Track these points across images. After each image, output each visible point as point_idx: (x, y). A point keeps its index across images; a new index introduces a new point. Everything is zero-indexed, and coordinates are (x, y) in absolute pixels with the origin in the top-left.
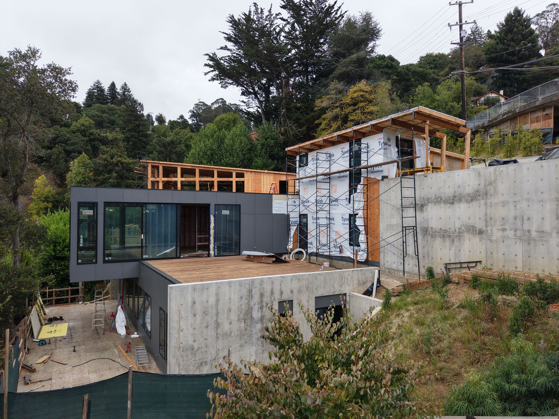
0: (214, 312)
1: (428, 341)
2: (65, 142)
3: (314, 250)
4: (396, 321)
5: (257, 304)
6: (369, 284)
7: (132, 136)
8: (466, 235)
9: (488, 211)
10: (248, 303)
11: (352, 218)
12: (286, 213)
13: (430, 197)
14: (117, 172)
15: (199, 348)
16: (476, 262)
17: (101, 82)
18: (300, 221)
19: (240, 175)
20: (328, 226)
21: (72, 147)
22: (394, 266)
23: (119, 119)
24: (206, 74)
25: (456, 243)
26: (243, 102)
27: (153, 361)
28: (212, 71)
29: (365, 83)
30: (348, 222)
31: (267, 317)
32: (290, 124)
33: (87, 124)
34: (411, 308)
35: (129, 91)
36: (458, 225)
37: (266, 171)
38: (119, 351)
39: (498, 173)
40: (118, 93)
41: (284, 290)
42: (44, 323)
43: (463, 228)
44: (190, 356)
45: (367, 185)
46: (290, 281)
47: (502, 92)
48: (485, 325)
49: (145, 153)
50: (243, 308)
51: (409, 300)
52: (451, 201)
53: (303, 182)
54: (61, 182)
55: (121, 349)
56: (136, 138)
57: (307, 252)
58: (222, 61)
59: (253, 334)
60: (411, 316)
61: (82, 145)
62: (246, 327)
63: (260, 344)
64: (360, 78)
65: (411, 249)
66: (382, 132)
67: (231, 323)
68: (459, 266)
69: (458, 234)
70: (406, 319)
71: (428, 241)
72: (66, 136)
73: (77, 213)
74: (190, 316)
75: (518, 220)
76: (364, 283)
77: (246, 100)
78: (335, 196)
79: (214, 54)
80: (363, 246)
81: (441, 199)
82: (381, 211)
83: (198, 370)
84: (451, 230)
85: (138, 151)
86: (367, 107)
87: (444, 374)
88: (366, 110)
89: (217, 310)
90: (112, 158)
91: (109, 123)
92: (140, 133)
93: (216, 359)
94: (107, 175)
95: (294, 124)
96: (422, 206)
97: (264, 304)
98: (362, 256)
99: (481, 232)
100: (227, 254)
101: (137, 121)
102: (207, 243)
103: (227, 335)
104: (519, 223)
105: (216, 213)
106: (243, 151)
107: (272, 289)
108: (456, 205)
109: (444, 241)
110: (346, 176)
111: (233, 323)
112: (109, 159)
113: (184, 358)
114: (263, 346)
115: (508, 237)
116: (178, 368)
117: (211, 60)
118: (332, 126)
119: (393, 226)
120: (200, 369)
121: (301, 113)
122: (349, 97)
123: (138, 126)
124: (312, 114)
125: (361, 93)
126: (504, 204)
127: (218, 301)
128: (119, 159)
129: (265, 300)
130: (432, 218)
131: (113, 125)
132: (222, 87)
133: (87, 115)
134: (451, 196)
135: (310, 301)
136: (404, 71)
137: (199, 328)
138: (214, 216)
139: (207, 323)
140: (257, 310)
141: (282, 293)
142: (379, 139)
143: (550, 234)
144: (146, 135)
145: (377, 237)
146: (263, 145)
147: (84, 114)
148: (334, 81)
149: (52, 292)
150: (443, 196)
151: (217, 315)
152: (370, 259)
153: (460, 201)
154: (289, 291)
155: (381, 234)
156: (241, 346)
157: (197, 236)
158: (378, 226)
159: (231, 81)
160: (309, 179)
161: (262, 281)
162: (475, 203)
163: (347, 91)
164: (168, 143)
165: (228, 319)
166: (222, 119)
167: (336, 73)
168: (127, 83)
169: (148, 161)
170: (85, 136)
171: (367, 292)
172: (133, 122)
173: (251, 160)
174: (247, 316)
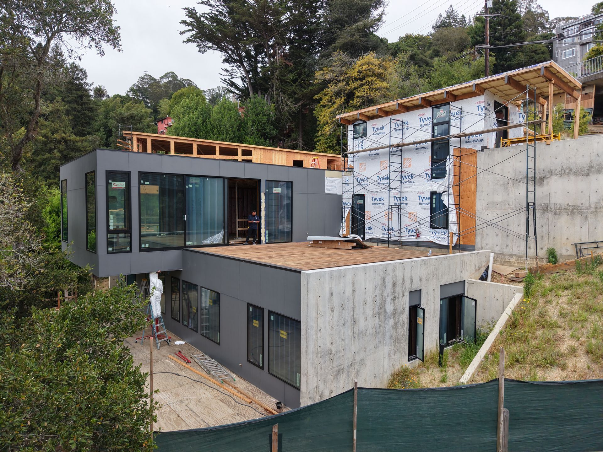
0: (351, 305)
3: (375, 236)
5: (390, 294)
6: (483, 270)
7: (74, 109)
10: (382, 295)
11: (434, 197)
12: (338, 193)
13: (553, 168)
14: (60, 152)
15: (336, 352)
18: (354, 203)
19: (247, 153)
20: (400, 207)
24: (182, 33)
25: (591, 219)
26: (227, 71)
27: (229, 371)
28: (189, 30)
29: (374, 55)
30: (429, 202)
31: (399, 311)
32: (284, 98)
35: (61, 54)
36: (594, 200)
37: (278, 149)
38: (175, 363)
41: (414, 278)
44: (328, 363)
45: (460, 157)
46: (419, 267)
49: (90, 130)
50: (378, 300)
52: (585, 172)
53: (358, 157)
55: (175, 359)
56: (78, 111)
58: (202, 19)
59: (386, 331)
62: (380, 323)
63: (393, 344)
66: (483, 94)
67: (366, 319)
68: (593, 246)
69: (594, 210)
71: (548, 219)
73: (105, 184)
74: (328, 311)
76: (479, 269)
77: (229, 69)
78: (408, 171)
79: (193, 9)
80: (454, 228)
81: (571, 170)
82: (479, 188)
83: (336, 380)
84: (583, 205)
85: (83, 128)
86: (376, 82)
88: (375, 86)
89: (354, 304)
90: (53, 134)
92: (83, 106)
93: (353, 364)
94: (47, 155)
95: (289, 98)
96: (542, 179)
97: (397, 295)
100: (279, 241)
101: (79, 91)
103: (363, 334)
105: (267, 190)
106: (232, 127)
107: (403, 276)
108: (593, 177)
109: (573, 219)
110: (427, 148)
111: (368, 319)
112: (49, 134)
113: (322, 366)
114: (395, 346)
116: (316, 379)
117: (190, 17)
118: (335, 103)
119: (497, 203)
120: (337, 378)
122: (357, 70)
123: (81, 97)
124: (311, 88)
125: (370, 66)
127: (354, 291)
128: (63, 135)
129: (397, 289)
130: (556, 193)
132: (199, 51)
134: (585, 166)
135: (436, 290)
137: (336, 326)
138: (265, 195)
139: (345, 319)
140: (390, 302)
141: (412, 281)
142: (478, 103)
144: (91, 108)
145: (473, 217)
146: (254, 121)
148: (338, 51)
150: (573, 166)
151: (353, 309)
152: (461, 243)
153: (599, 171)
154: (419, 279)
155: (478, 214)
156: (376, 347)
157: (237, 220)
158: (474, 204)
159: (210, 44)
160: (369, 152)
161: (394, 267)
163: (352, 63)
165: (364, 313)
166: (182, 95)
167: (339, 42)
169: (133, 133)
171: (484, 278)
172: (74, 92)
173: (241, 137)
174: (381, 309)
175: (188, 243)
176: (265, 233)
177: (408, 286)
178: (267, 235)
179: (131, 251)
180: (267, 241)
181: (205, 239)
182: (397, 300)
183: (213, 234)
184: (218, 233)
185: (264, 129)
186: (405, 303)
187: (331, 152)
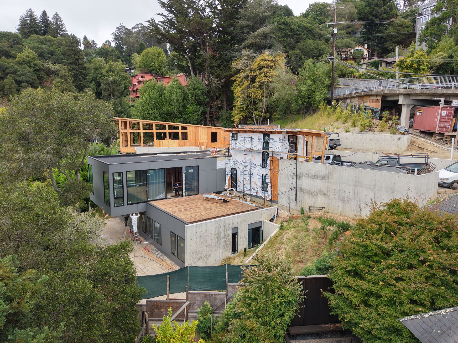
1: (298, 247)
2: (15, 73)
3: (242, 190)
4: (286, 236)
5: (222, 230)
6: (273, 215)
8: (319, 195)
9: (329, 185)
10: (219, 231)
11: (263, 177)
12: (224, 168)
13: (304, 173)
15: (199, 252)
16: (323, 207)
17: (33, 10)
18: (232, 172)
19: (184, 128)
20: (250, 179)
21: (22, 78)
22: (285, 204)
23: (57, 50)
25: (314, 198)
27: (165, 256)
29: (268, 54)
30: (261, 178)
31: (227, 236)
32: (213, 78)
33: (31, 56)
34: (292, 230)
35: (60, 20)
36: (316, 189)
37: (202, 126)
38: (144, 252)
40: (51, 22)
43: (318, 191)
44: (195, 256)
45: (272, 160)
47: (366, 46)
48: (321, 240)
50: (217, 233)
51: (292, 225)
52: (313, 177)
53: (234, 149)
56: (76, 70)
57: (236, 190)
58: (159, 26)
59: (221, 244)
60: (292, 234)
61: (30, 76)
62: (218, 241)
64: (265, 47)
65: (293, 197)
67: (211, 240)
68: (315, 208)
69: (316, 194)
70: (290, 235)
71: (301, 194)
72: (14, 67)
74: (195, 238)
76: (271, 215)
78: (254, 162)
79: (153, 19)
80: (269, 193)
84: (312, 191)
85: (80, 82)
86: (269, 72)
87: (303, 260)
91: (49, 53)
93: (206, 256)
95: (216, 78)
96: (300, 177)
98: (269, 198)
99: (325, 194)
100: (192, 194)
103: (210, 245)
104: (341, 193)
105: (186, 171)
106: (178, 100)
107: (229, 223)
108: (316, 180)
109: (309, 196)
110: (261, 153)
111: (213, 240)
113: (193, 257)
114: (225, 249)
115: (336, 198)
116: (190, 261)
118: (243, 84)
120: (199, 261)
121: (221, 70)
122: (257, 64)
123: (78, 60)
124: (230, 73)
125: (266, 62)
126: (336, 183)
129: (226, 228)
130: (304, 184)
131: (52, 55)
133: (29, 47)
134: (313, 175)
135: (246, 226)
136: (296, 28)
137: (198, 243)
138: (185, 174)
139: (202, 241)
140: (222, 233)
141: (233, 224)
143: (352, 200)
144: (85, 67)
145: (277, 188)
146: (193, 94)
147: (27, 47)
148: (246, 49)
150: (310, 174)
151: (206, 237)
152: (273, 199)
153: (317, 178)
154: (236, 223)
155: (279, 187)
156: (216, 250)
158: (277, 183)
162: (323, 180)
163: (255, 57)
164: (112, 82)
166: (148, 53)
167: (247, 42)
168: (58, 13)
170: (30, 67)
171: (272, 220)
172: (73, 56)
173: (184, 106)
174: (218, 236)
175: (148, 199)
176: (185, 191)
177: (231, 226)
179: (124, 205)
180: (186, 195)
182: (226, 232)
183: (159, 195)
184: (162, 193)
185: (200, 99)
186: (230, 233)
187: (242, 114)
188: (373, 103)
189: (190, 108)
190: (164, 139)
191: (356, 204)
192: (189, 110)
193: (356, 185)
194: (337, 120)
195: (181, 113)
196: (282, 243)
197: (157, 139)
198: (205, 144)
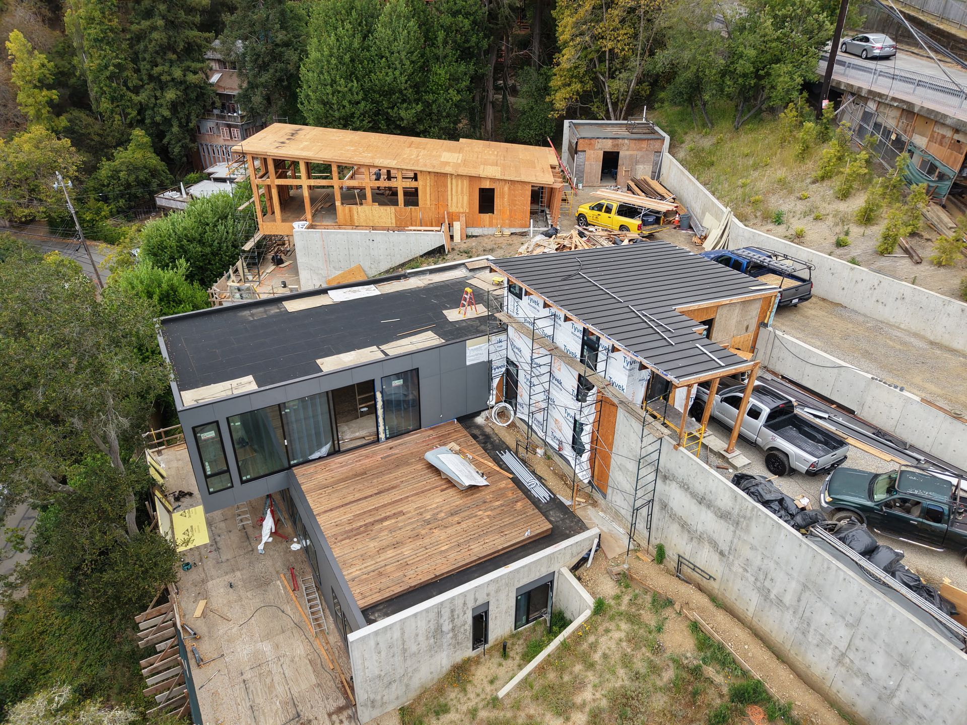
0: (400, 642)
3: (526, 418)
4: (603, 643)
5: (447, 619)
6: (586, 551)
8: (707, 545)
9: (735, 541)
10: (437, 623)
11: (577, 426)
12: (486, 359)
13: (676, 475)
15: (386, 674)
16: (710, 577)
18: (507, 369)
25: (694, 544)
27: (328, 612)
30: (573, 423)
31: (460, 625)
36: (700, 528)
38: (285, 588)
39: (755, 513)
41: (478, 597)
42: (171, 509)
43: (705, 536)
50: (432, 628)
52: (699, 499)
54: (54, 12)
55: (286, 583)
57: (515, 413)
59: (444, 643)
60: (619, 643)
62: (436, 641)
63: (452, 648)
67: (418, 644)
68: (692, 566)
69: (698, 537)
70: (613, 645)
71: (664, 516)
73: (194, 439)
74: (375, 655)
75: (761, 573)
76: (579, 554)
78: (557, 374)
81: (688, 488)
84: (692, 526)
89: (403, 640)
96: (665, 478)
97: (456, 617)
99: (722, 553)
102: (373, 402)
103: (415, 654)
104: (761, 577)
105: (384, 387)
107: (465, 601)
108: (704, 508)
109: (682, 532)
111: (421, 643)
113: (372, 686)
114: (455, 648)
115: (747, 579)
126: (753, 548)
127: (403, 634)
129: (456, 613)
130: (674, 499)
134: (700, 493)
135: (510, 594)
137: (385, 660)
138: (382, 393)
139: (393, 653)
140: (447, 624)
143: (788, 609)
149: (160, 433)
150: (691, 486)
151: (403, 644)
152: (595, 483)
153: (708, 507)
154: (485, 595)
155: (612, 467)
162: (723, 522)
165: (415, 642)
171: (582, 562)
173: (425, 68)
174: (438, 632)
175: (292, 462)
176: (385, 430)
177: (471, 605)
178: (387, 431)
179: (232, 486)
180: (388, 436)
181: (311, 454)
182: (456, 620)
183: (320, 446)
184: (326, 444)
185: (467, 41)
186: (468, 619)
187: (577, 86)
188: (941, 144)
189: (441, 72)
190: (361, 204)
191: (795, 625)
192: (436, 79)
193: (805, 587)
194: (823, 178)
195: (416, 87)
196: (591, 666)
197: (342, 204)
198: (463, 219)
